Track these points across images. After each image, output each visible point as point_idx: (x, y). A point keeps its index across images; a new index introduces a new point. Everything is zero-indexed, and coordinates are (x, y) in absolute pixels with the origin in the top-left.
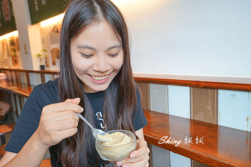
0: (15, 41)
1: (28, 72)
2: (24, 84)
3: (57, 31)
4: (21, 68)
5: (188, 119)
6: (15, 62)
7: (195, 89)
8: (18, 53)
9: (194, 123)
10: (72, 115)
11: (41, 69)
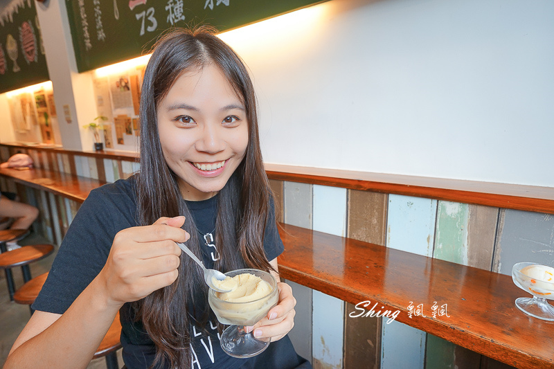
0: (47, 99)
1: (72, 154)
2: (65, 174)
3: (127, 87)
4: (59, 146)
5: (343, 237)
6: (48, 135)
7: (355, 192)
8: (52, 120)
9: (351, 243)
10: (171, 248)
11: (97, 150)
